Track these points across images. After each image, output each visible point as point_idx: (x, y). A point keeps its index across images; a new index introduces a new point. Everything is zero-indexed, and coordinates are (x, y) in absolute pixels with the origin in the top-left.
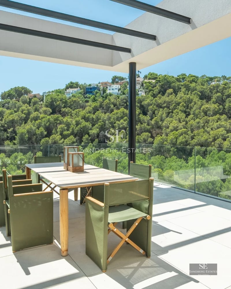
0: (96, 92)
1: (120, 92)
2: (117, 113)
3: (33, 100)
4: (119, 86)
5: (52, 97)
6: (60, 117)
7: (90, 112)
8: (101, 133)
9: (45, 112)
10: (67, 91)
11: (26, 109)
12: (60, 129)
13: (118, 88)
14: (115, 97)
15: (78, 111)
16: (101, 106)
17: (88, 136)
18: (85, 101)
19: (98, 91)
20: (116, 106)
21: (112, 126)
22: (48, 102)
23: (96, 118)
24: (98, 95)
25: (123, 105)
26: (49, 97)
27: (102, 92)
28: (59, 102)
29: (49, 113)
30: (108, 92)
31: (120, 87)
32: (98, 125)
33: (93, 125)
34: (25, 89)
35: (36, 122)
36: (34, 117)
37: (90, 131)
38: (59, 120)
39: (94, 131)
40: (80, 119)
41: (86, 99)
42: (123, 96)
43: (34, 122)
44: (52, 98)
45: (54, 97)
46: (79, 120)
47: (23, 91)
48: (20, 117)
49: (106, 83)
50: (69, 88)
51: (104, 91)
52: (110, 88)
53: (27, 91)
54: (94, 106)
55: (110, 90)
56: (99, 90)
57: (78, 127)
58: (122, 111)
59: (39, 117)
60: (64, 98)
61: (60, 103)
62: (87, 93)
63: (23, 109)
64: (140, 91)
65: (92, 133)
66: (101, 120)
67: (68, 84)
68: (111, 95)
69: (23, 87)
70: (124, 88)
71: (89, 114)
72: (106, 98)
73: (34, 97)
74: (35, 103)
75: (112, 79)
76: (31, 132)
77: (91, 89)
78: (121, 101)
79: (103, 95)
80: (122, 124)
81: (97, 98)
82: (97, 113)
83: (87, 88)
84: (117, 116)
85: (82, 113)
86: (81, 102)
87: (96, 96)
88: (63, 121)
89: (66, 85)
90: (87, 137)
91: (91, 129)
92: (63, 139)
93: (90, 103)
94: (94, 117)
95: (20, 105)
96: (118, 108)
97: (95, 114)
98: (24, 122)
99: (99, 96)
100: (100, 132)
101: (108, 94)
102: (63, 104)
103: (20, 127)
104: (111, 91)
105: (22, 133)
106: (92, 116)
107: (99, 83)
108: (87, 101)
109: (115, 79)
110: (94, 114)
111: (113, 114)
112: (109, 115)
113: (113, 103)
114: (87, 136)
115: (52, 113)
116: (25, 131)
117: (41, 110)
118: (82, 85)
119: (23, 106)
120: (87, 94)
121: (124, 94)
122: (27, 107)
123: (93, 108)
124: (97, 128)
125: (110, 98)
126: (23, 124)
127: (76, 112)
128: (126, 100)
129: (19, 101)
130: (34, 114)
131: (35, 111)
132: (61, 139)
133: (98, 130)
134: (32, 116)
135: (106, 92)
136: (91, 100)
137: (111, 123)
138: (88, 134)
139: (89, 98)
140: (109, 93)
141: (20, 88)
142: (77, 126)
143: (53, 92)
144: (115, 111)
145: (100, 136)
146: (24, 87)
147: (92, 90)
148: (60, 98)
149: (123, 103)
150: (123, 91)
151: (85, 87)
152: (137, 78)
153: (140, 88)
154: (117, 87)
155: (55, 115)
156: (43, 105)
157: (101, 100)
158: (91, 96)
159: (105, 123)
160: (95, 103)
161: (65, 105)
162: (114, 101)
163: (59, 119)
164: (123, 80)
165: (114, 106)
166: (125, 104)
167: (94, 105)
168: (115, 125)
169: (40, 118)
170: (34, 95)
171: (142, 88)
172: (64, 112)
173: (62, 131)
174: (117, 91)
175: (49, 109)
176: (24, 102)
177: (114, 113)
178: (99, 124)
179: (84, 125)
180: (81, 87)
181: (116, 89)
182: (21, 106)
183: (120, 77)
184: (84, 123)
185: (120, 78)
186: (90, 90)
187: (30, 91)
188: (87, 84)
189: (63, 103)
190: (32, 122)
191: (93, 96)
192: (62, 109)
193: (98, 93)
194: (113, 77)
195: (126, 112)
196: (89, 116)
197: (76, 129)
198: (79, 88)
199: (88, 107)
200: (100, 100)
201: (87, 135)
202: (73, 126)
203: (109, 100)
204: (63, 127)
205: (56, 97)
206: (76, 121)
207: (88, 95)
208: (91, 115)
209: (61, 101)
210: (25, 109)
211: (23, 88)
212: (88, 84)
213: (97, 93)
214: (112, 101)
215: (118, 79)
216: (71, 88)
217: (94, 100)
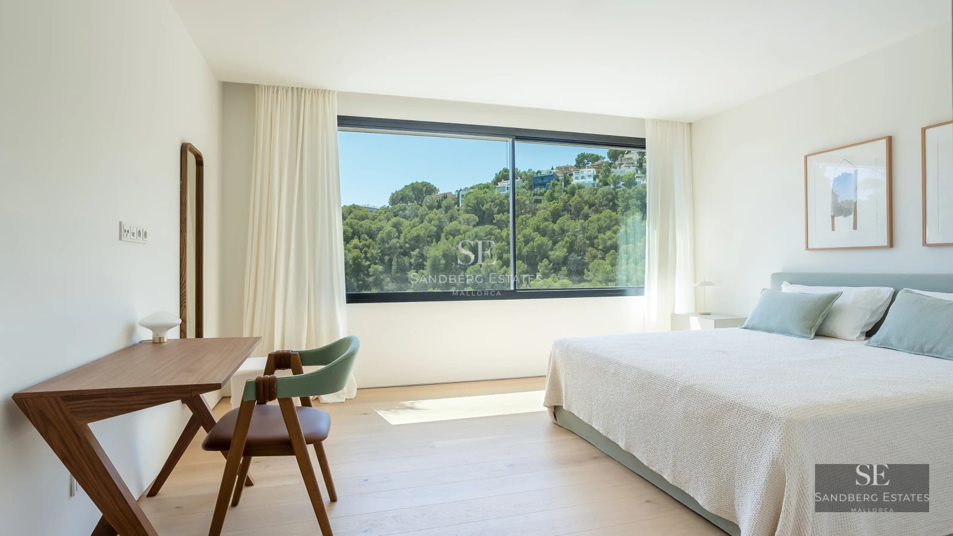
0: (553, 183)
1: (597, 181)
2: (599, 219)
3: (444, 203)
4: (594, 172)
5: (477, 195)
6: (496, 229)
7: (546, 220)
8: (571, 255)
9: (468, 222)
10: (499, 186)
11: (436, 217)
12: (498, 250)
13: (592, 175)
14: (591, 190)
15: (525, 218)
16: (566, 208)
17: (548, 262)
18: (534, 200)
19: (556, 182)
20: (593, 208)
21: (590, 243)
22: (470, 204)
23: (558, 230)
24: (557, 188)
25: (606, 205)
26: (471, 197)
27: (563, 183)
28: (489, 204)
29: (473, 223)
30: (574, 182)
31: (595, 174)
32: (564, 242)
33: (555, 243)
34: (427, 185)
35: (455, 238)
36: (451, 230)
37: (550, 253)
38: (494, 235)
39: (559, 252)
40: (531, 231)
41: (535, 197)
42: (606, 188)
43: (451, 238)
44: (476, 198)
45: (479, 196)
46: (530, 234)
47: (424, 189)
48: (428, 231)
49: (567, 168)
50: (503, 180)
51: (567, 182)
52: (577, 175)
53: (430, 189)
54: (554, 208)
55: (577, 178)
56: (558, 180)
57: (528, 246)
58: (608, 216)
59: (459, 230)
60: (497, 197)
61: (491, 205)
62: (534, 186)
63: (431, 217)
64: (637, 177)
65: (555, 256)
66: (569, 233)
67: (500, 172)
68: (580, 187)
69: (423, 182)
70: (606, 174)
71: (546, 223)
72: (573, 194)
73: (444, 199)
74: (448, 208)
75: (576, 161)
76: (448, 255)
77: (542, 178)
78: (603, 198)
79: (566, 189)
80: (610, 239)
81: (556, 195)
82: (561, 220)
83: (534, 178)
84: (598, 225)
85: (533, 221)
86: (528, 202)
87: (554, 192)
88: (501, 237)
89: (496, 174)
90: (546, 263)
91: (552, 249)
92: (505, 267)
93: (545, 203)
94: (556, 227)
95: (425, 213)
96: (597, 211)
97: (557, 222)
98: (434, 240)
99: (559, 191)
100: (569, 255)
101: (575, 185)
102: (496, 207)
103: (430, 248)
104: (580, 181)
105: (436, 256)
106: (551, 225)
107: (552, 169)
108: (538, 201)
109: (582, 160)
110: (555, 222)
111: (590, 221)
112: (583, 223)
113: (586, 202)
114: (545, 261)
115: (478, 224)
116: (439, 253)
117: (461, 218)
118: (525, 173)
119: (430, 213)
120: (534, 188)
121: (606, 184)
122: (436, 214)
123: (550, 211)
124: (564, 247)
125: (581, 191)
126: (433, 244)
127: (522, 219)
128: (612, 194)
129: (421, 206)
130: (449, 226)
131: (451, 221)
132: (503, 266)
133: (565, 250)
134: (447, 229)
135: (570, 183)
136: (545, 198)
137: (589, 238)
138: (548, 258)
139: (542, 194)
140: (578, 184)
141: (420, 183)
142: (526, 245)
143: (472, 188)
144: (594, 217)
145: (569, 262)
146: (426, 182)
147: (545, 181)
148: (490, 198)
149: (607, 202)
150: (604, 179)
151: (532, 176)
152: (626, 154)
153: (635, 172)
154: (592, 172)
155: (487, 226)
156: (461, 211)
157: (564, 196)
158: (545, 192)
159: (576, 237)
160: (554, 203)
161: (498, 209)
162: (590, 197)
163: (494, 232)
164: (597, 161)
165: (590, 208)
166: (611, 203)
167: (553, 206)
168: (596, 241)
169: (461, 231)
170: (444, 194)
171: (639, 172)
172: (498, 221)
173: (502, 253)
174: (591, 180)
175: (473, 216)
176: (431, 208)
177: (592, 220)
178: (566, 239)
179: (539, 242)
180: (523, 177)
181: (588, 176)
182: (427, 214)
183: (593, 155)
184: (539, 239)
185: (592, 157)
186: (540, 181)
187: (435, 188)
188: (533, 170)
189: (497, 205)
190: (447, 239)
191: (548, 192)
192: (494, 216)
193: (557, 185)
194: (578, 156)
195: (616, 217)
196: (546, 226)
197: (525, 250)
198: (519, 178)
199: (542, 211)
200: (562, 197)
201: (545, 259)
202: (520, 244)
203: (580, 197)
204: (503, 245)
205: (483, 195)
206: (524, 236)
207: (538, 190)
208: (549, 224)
209: (492, 201)
210: (433, 218)
211: (425, 184)
212: (536, 171)
213: (554, 185)
214: (585, 199)
215: (587, 159)
216: (504, 180)
217: (552, 198)
